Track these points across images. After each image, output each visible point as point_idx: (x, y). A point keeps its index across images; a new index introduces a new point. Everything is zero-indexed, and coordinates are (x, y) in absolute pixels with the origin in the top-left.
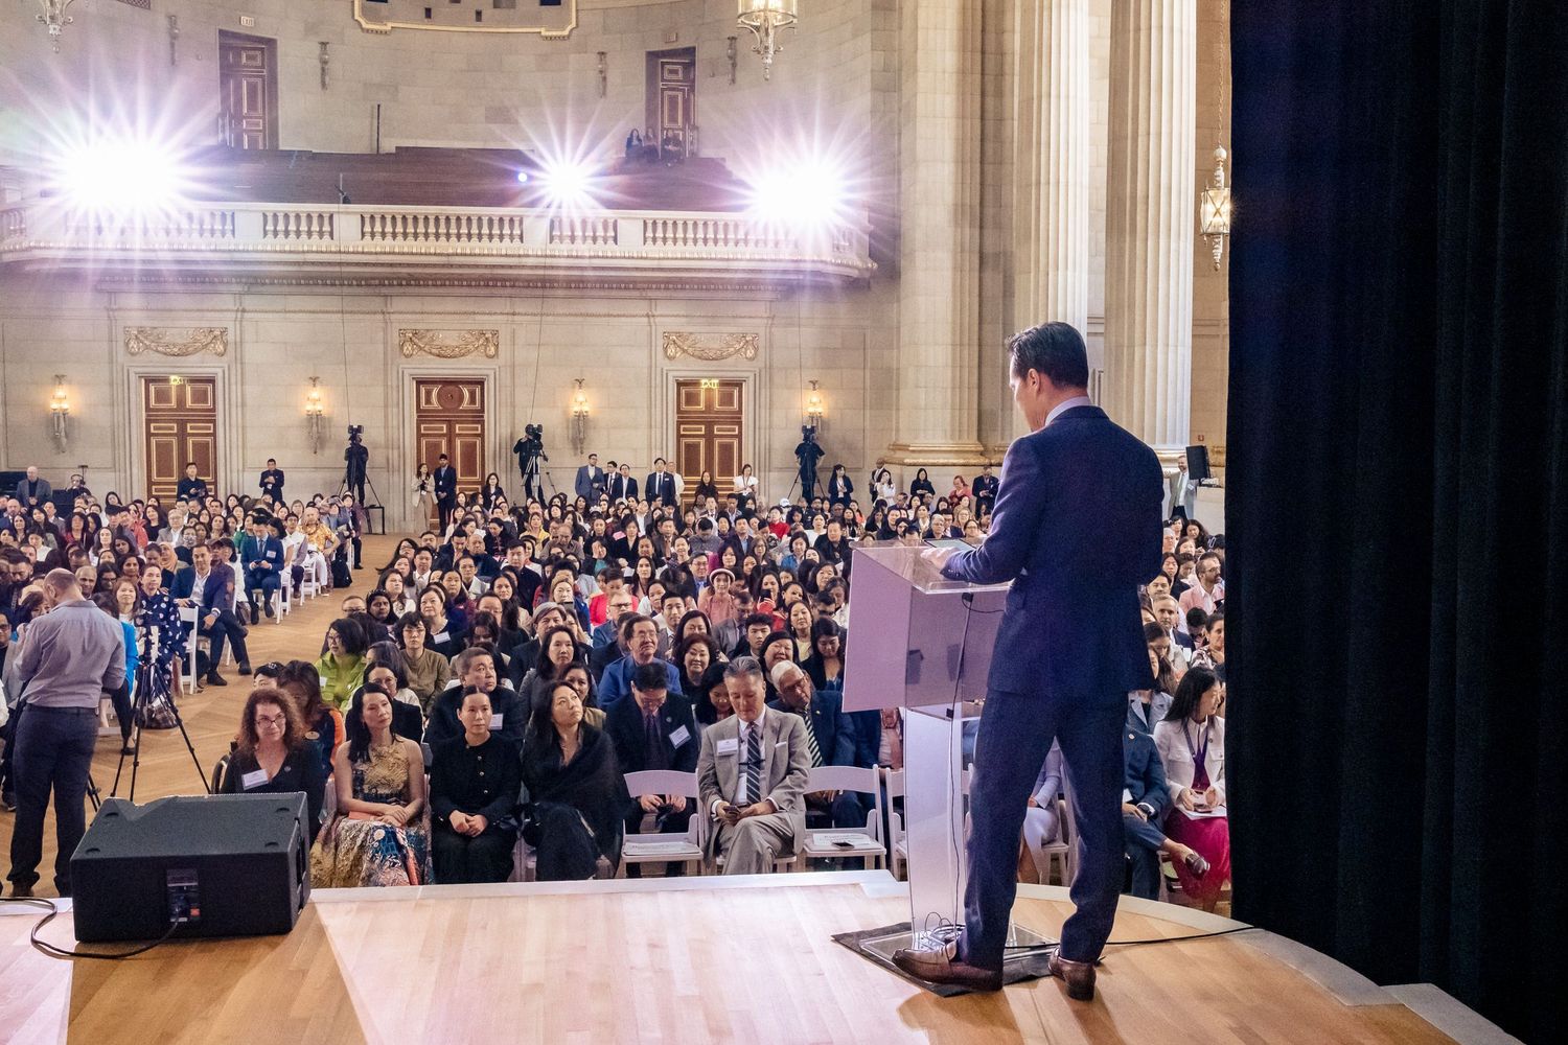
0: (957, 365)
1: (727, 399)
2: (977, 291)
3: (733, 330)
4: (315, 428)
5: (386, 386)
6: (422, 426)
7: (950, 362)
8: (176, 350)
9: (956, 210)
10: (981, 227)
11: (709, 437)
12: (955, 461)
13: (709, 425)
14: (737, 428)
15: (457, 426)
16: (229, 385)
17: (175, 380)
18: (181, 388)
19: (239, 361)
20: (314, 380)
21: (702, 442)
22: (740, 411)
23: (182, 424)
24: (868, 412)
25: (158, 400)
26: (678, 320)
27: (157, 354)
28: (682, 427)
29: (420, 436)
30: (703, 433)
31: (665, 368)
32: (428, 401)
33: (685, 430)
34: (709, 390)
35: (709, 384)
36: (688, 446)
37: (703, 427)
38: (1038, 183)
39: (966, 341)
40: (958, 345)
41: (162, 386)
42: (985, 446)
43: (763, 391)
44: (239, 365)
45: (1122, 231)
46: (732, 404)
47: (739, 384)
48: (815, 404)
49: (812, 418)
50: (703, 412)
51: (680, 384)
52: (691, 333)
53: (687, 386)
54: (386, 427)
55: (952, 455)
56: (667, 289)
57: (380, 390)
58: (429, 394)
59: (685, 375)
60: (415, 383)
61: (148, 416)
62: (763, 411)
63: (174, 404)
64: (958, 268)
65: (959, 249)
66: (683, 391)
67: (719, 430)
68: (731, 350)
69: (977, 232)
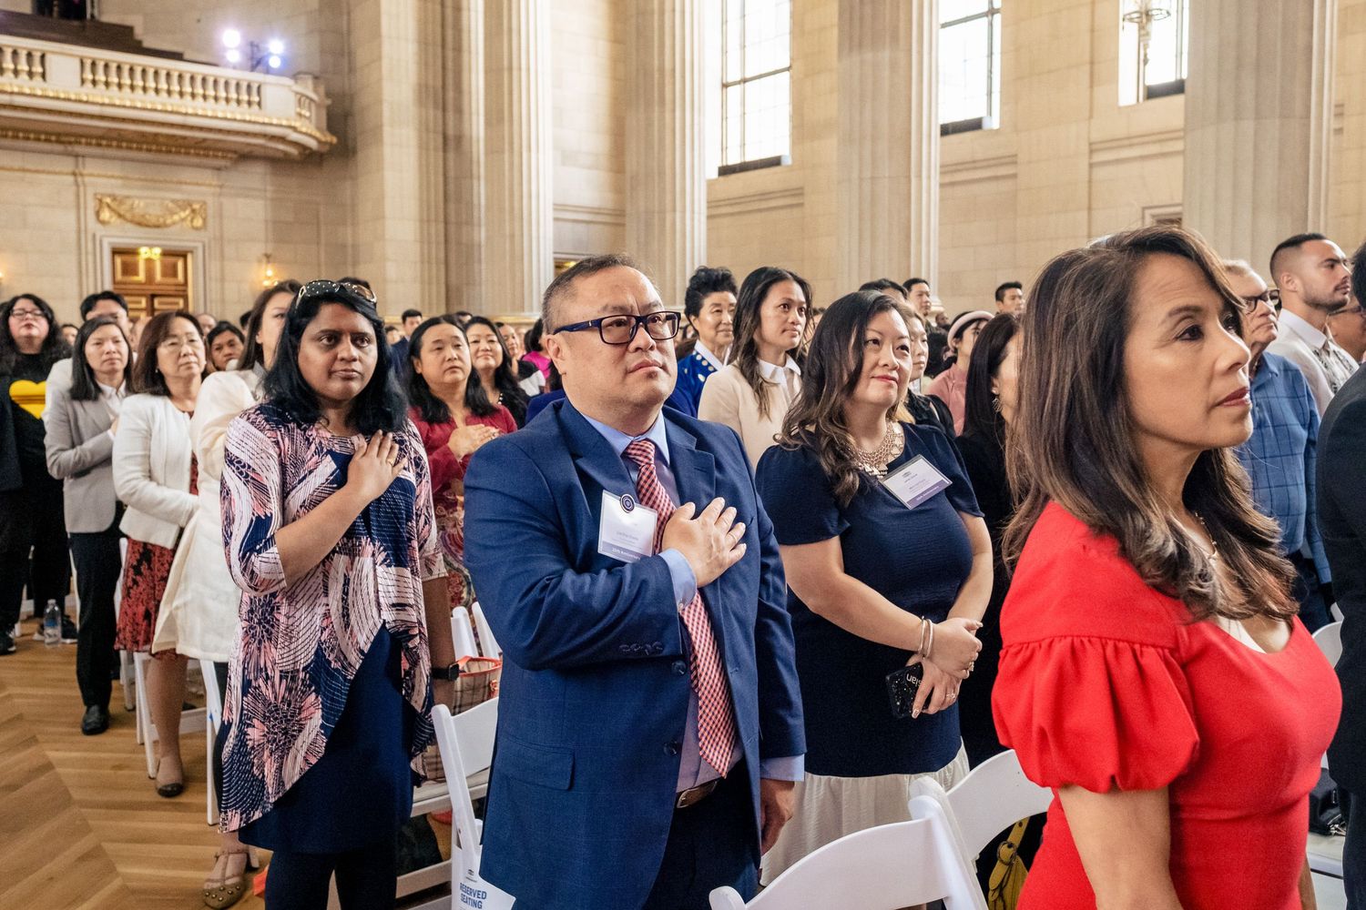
0: (424, 240)
1: (170, 271)
2: (441, 170)
3: (177, 196)
7: (418, 237)
9: (420, 92)
10: (444, 111)
13: (153, 299)
14: (182, 301)
22: (186, 283)
26: (111, 181)
30: (145, 305)
31: (97, 234)
34: (149, 261)
35: (150, 254)
37: (145, 299)
38: (510, 69)
39: (433, 217)
40: (424, 221)
43: (214, 264)
46: (175, 274)
47: (184, 255)
48: (269, 278)
50: (139, 283)
51: (116, 252)
52: (128, 197)
56: (99, 145)
59: (124, 242)
62: (214, 283)
64: (423, 147)
65: (424, 128)
66: (118, 260)
67: (160, 303)
68: (176, 218)
69: (440, 114)
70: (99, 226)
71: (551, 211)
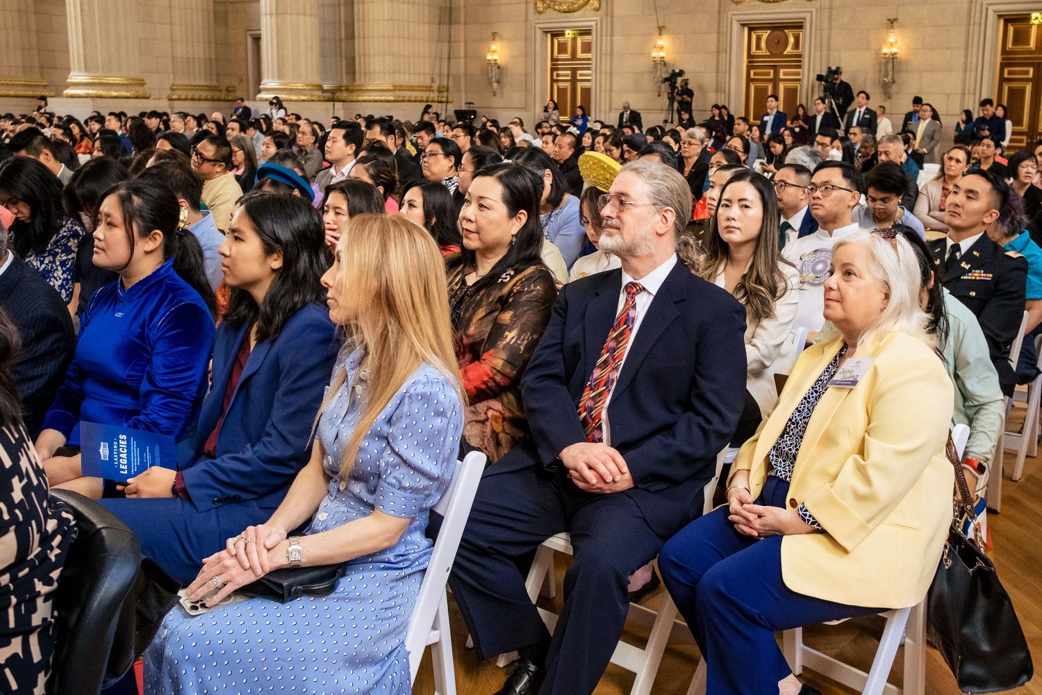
4: (659, 73)
5: (719, 33)
6: (752, 72)
8: (565, 7)
11: (1037, 81)
15: (782, 71)
16: (601, 36)
17: (569, 34)
18: (574, 40)
19: (609, 15)
20: (661, 30)
21: (1029, 87)
23: (574, 71)
25: (559, 52)
27: (555, 12)
28: (1006, 69)
29: (749, 80)
32: (758, 47)
33: (1008, 72)
36: (1012, 92)
41: (561, 39)
44: (609, 19)
53: (1015, 21)
54: (717, 72)
57: (714, 36)
58: (759, 39)
60: (746, 30)
61: (553, 65)
63: (568, 56)
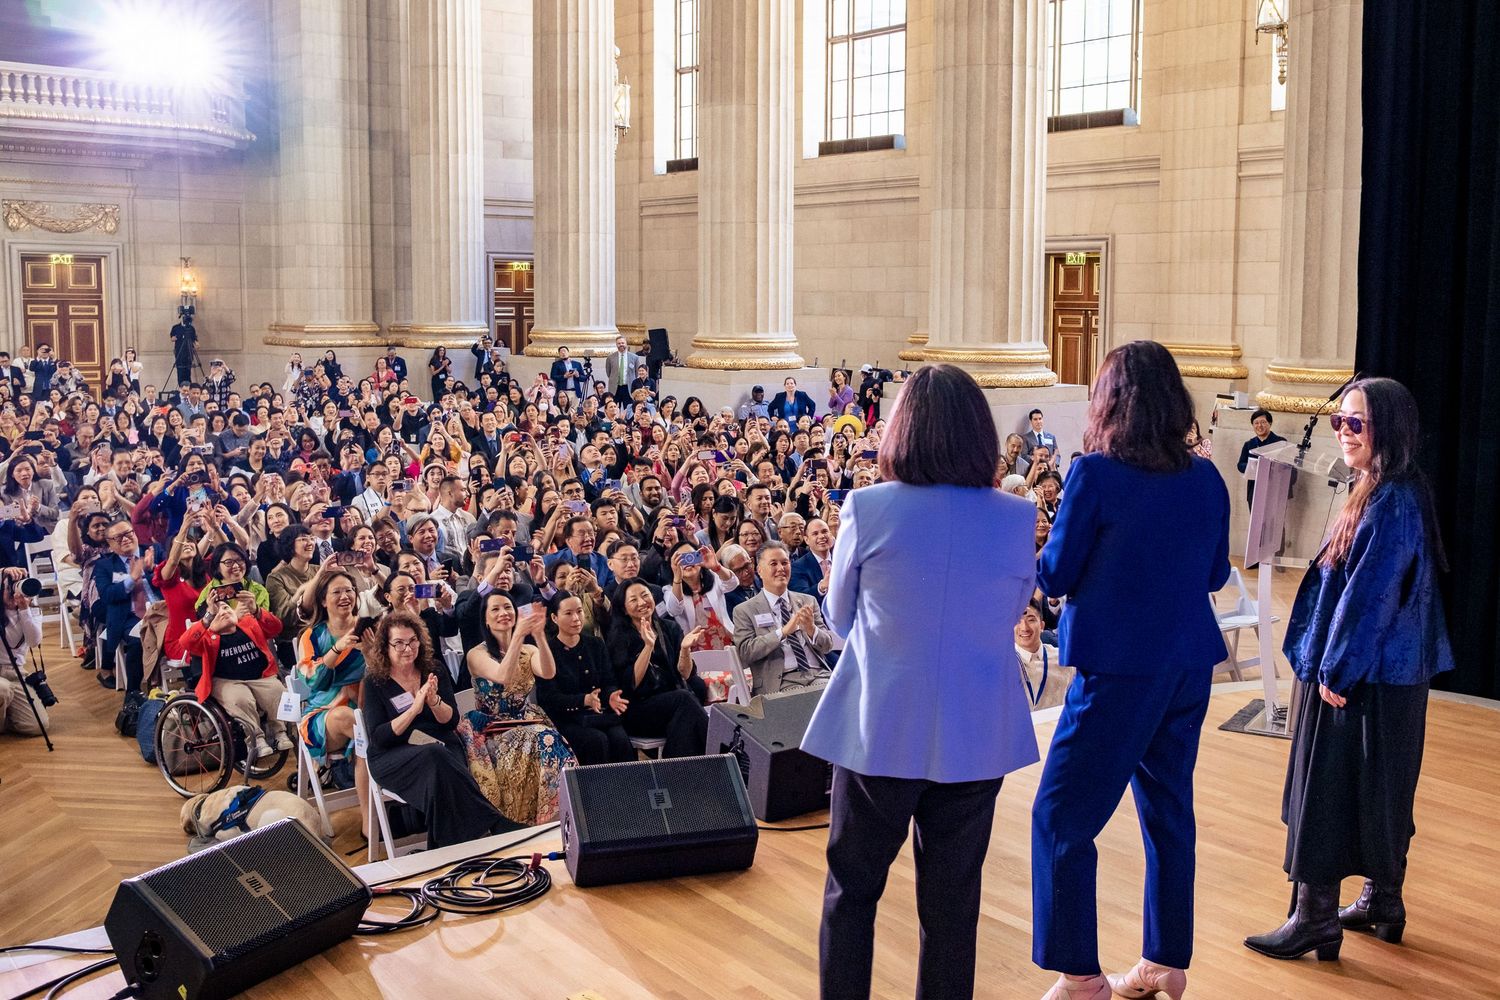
0: (350, 243)
1: (83, 276)
2: (367, 170)
3: (89, 200)
7: (342, 240)
9: (343, 89)
10: (370, 105)
11: (64, 319)
12: (353, 342)
13: (63, 305)
14: (96, 308)
21: (55, 324)
22: (100, 289)
24: (245, 291)
26: (20, 186)
28: (29, 306)
30: (55, 313)
31: (7, 241)
33: (32, 310)
34: (60, 266)
35: (61, 260)
36: (37, 328)
37: (56, 307)
38: (436, 66)
39: (358, 219)
40: (349, 223)
42: (380, 326)
43: (128, 269)
45: (552, 124)
46: (89, 281)
48: (187, 283)
49: (185, 296)
50: (54, 291)
51: (25, 259)
52: (37, 202)
53: (34, 262)
55: (347, 336)
59: (33, 248)
62: (128, 290)
64: (348, 146)
65: (349, 125)
66: (29, 266)
67: (75, 310)
68: (88, 222)
69: (365, 109)
70: (9, 232)
71: (482, 207)
